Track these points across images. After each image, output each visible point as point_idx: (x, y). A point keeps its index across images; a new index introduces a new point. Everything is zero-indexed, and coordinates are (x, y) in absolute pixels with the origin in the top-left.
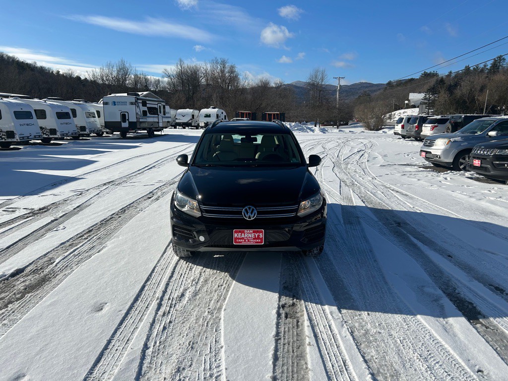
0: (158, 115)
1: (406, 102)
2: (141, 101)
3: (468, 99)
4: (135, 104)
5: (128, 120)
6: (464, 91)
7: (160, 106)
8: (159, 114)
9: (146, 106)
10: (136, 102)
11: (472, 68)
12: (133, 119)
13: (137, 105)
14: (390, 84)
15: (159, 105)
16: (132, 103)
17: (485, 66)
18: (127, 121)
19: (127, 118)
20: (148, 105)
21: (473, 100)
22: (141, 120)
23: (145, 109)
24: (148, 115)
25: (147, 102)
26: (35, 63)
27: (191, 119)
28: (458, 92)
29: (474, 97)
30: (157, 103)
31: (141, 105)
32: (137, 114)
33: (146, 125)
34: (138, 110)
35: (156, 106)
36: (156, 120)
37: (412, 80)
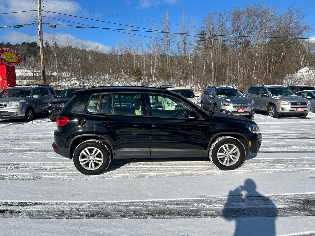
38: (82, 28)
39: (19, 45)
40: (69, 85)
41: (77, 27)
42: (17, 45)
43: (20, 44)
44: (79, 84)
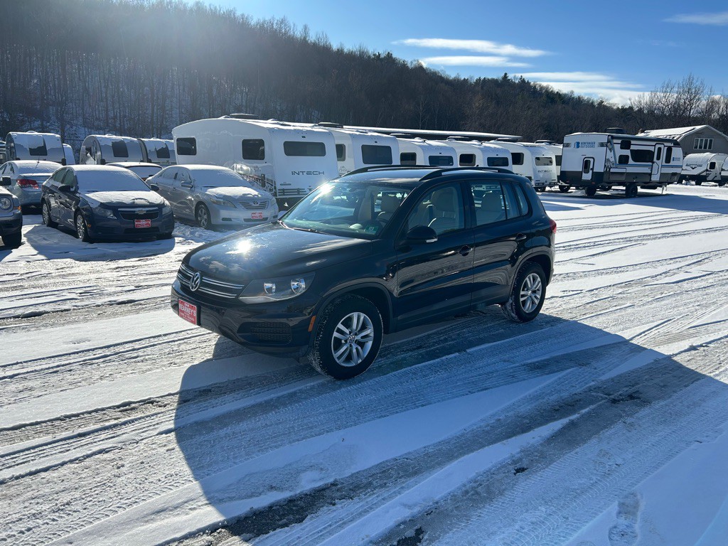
0: (653, 163)
2: (619, 141)
4: (607, 146)
5: (592, 169)
7: (660, 149)
8: (655, 160)
9: (628, 148)
10: (609, 141)
12: (599, 168)
13: (610, 147)
15: (658, 146)
16: (602, 145)
18: (591, 172)
19: (591, 167)
20: (633, 147)
22: (612, 170)
23: (627, 152)
24: (631, 161)
25: (633, 142)
26: (572, 92)
27: (707, 170)
30: (654, 143)
31: (617, 147)
32: (607, 160)
33: (623, 179)
34: (610, 155)
35: (652, 149)
36: (647, 170)
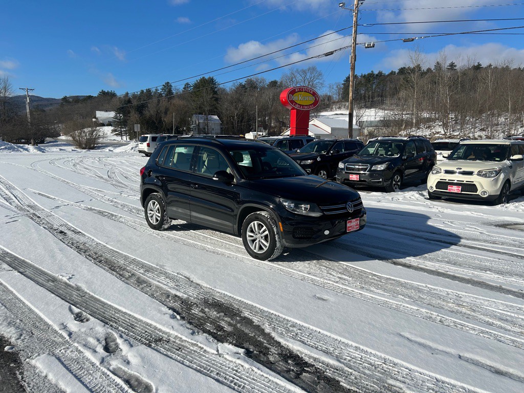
1: (94, 120)
3: (156, 120)
6: (152, 112)
11: (145, 91)
14: (65, 99)
17: (157, 90)
21: (160, 122)
28: (147, 113)
29: (161, 118)
37: (90, 97)
38: (413, 40)
39: (395, 72)
40: (427, 134)
41: (404, 41)
42: (393, 73)
43: (397, 71)
44: (443, 133)
